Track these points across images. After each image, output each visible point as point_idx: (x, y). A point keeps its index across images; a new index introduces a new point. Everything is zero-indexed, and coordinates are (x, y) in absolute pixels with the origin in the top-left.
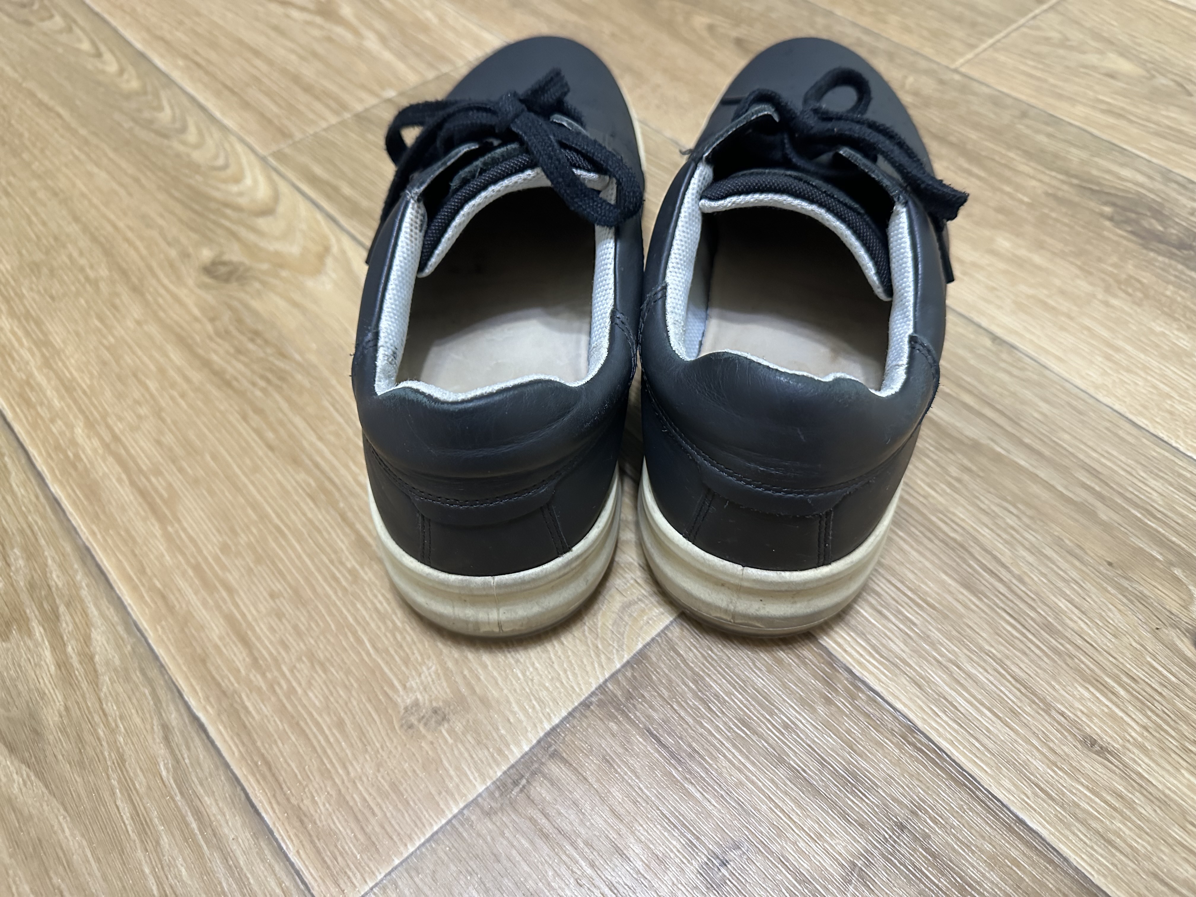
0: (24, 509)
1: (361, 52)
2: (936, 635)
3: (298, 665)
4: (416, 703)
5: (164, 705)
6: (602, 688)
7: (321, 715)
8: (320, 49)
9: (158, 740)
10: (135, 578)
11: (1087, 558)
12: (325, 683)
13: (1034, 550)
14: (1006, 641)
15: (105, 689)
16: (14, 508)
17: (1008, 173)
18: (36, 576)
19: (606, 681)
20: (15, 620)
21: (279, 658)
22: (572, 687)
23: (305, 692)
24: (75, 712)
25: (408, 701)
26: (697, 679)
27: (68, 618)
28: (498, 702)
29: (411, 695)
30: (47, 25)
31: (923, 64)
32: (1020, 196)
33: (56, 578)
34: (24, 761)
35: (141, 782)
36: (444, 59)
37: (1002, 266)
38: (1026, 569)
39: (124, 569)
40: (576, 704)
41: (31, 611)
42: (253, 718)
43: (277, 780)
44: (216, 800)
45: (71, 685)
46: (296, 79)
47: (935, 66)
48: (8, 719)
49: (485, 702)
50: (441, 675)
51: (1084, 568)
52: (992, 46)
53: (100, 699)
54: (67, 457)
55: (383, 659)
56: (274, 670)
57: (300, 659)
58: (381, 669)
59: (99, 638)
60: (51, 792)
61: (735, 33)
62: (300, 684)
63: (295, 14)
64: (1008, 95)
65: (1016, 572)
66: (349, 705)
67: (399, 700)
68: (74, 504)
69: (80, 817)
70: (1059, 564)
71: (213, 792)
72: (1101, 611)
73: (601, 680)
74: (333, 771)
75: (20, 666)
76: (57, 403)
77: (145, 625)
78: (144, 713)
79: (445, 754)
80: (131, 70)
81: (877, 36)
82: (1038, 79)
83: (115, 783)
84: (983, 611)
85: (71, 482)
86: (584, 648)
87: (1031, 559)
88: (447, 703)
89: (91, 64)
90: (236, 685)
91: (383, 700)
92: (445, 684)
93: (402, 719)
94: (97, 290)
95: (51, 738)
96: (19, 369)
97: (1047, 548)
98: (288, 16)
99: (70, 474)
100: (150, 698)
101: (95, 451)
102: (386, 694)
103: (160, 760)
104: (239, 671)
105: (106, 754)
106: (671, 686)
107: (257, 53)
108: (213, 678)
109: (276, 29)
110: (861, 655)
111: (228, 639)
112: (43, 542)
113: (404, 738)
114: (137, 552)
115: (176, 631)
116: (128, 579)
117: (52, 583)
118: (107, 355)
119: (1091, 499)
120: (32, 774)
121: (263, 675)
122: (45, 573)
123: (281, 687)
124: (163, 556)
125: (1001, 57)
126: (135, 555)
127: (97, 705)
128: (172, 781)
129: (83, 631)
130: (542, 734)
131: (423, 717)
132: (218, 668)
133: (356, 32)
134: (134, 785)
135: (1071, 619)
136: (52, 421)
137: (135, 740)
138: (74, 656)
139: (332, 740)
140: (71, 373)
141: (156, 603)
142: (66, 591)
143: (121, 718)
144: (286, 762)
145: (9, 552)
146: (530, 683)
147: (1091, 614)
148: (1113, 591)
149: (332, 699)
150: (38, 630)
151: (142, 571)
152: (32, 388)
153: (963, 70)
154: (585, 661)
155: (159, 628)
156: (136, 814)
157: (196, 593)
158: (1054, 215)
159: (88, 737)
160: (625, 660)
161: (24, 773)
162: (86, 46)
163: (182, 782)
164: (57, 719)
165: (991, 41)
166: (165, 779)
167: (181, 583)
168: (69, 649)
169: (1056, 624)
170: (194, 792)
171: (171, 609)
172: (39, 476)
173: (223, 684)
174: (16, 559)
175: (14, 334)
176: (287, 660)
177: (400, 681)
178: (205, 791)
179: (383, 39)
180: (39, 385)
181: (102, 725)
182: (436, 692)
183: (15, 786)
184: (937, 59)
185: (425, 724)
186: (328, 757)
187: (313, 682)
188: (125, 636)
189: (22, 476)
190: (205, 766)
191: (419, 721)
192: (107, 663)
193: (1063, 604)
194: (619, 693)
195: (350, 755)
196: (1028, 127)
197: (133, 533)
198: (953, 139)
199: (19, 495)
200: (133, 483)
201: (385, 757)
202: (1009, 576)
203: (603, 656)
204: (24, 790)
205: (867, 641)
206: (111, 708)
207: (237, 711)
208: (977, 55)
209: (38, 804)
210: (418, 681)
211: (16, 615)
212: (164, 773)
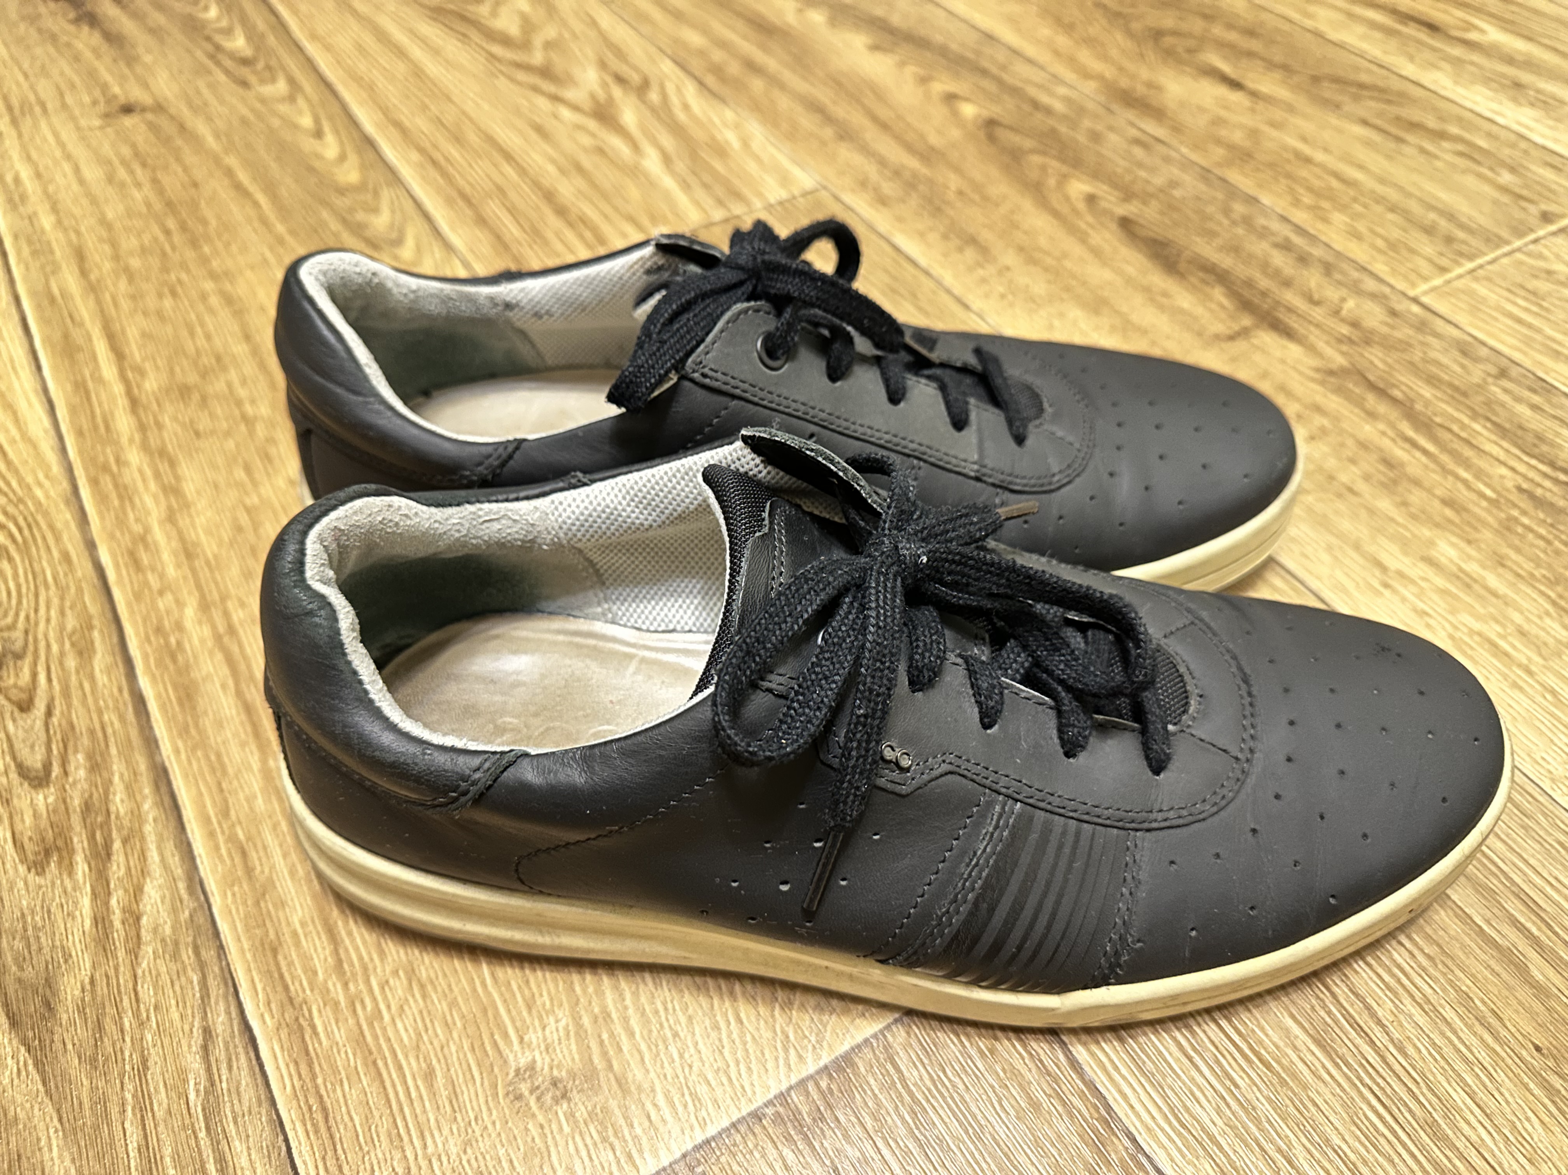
0: (101, 703)
1: (634, 172)
2: (1265, 1108)
3: (391, 982)
4: (531, 1067)
5: (213, 1000)
6: (782, 1097)
7: (406, 1057)
8: (586, 162)
9: (194, 1049)
10: (214, 820)
11: (1503, 1033)
12: (421, 1012)
13: (1425, 1005)
14: (1367, 1137)
15: (144, 965)
16: (90, 700)
17: (1468, 452)
18: (95, 796)
19: (791, 1088)
20: (58, 849)
21: (370, 966)
22: (743, 1087)
23: (393, 1020)
24: (102, 988)
25: (523, 1062)
26: (916, 1109)
27: (122, 859)
28: (639, 1088)
29: (527, 1053)
30: (267, 90)
31: (1370, 285)
32: (1482, 487)
33: (119, 802)
34: (25, 1042)
35: (161, 1100)
36: (738, 196)
37: (1440, 582)
38: (1412, 1032)
39: (204, 806)
40: (744, 1113)
41: (80, 841)
42: (320, 1044)
43: (332, 1137)
44: (249, 1148)
45: (105, 950)
46: (549, 196)
47: (1387, 290)
48: (20, 981)
49: (621, 1083)
50: (572, 1033)
51: (1498, 1049)
52: (1472, 271)
53: (135, 976)
54: (167, 644)
55: (501, 994)
56: (360, 981)
57: (396, 973)
58: (496, 1008)
59: (153, 893)
60: (48, 1092)
61: (1122, 210)
62: (389, 1007)
63: (566, 113)
64: (1484, 344)
65: (1396, 1035)
66: (446, 1049)
67: (511, 1057)
68: (163, 708)
69: (75, 1134)
70: (1461, 1034)
71: (248, 1136)
72: (1515, 1119)
73: (784, 1087)
74: (406, 1139)
75: (49, 912)
76: (171, 571)
77: (212, 885)
78: (185, 1007)
79: (556, 1145)
80: (353, 159)
81: (1313, 239)
82: (1530, 326)
83: (129, 1096)
84: (1339, 1085)
85: (166, 678)
86: (769, 1035)
87: (1421, 1019)
88: (572, 1075)
89: (308, 144)
90: (308, 992)
91: (490, 1053)
92: (574, 1047)
93: (510, 1085)
94: (251, 432)
95: (65, 1017)
96: (137, 520)
97: (1448, 1007)
98: (556, 116)
99: (166, 668)
100: (197, 988)
101: (202, 641)
102: (495, 1044)
103: (191, 1077)
104: (315, 973)
105: (127, 1054)
106: (878, 1111)
107: (508, 157)
108: (281, 976)
109: (539, 130)
110: (1153, 1118)
111: (311, 927)
112: (113, 751)
113: (507, 1111)
114: (224, 785)
115: (249, 903)
116: (206, 820)
117: (113, 809)
118: (244, 519)
119: (1523, 945)
120: (30, 1062)
121: (346, 985)
122: (106, 793)
123: (364, 1007)
124: (255, 797)
125: (1482, 290)
126: (221, 790)
127: (131, 986)
128: (199, 1109)
129: (135, 880)
130: (689, 1146)
131: (538, 1088)
132: (290, 964)
133: (635, 147)
134: (151, 1104)
135: (1468, 1123)
136: (161, 593)
137: (166, 1041)
138: (117, 911)
139: (414, 1095)
140: (197, 535)
141: (233, 860)
142: (126, 823)
143: (156, 1008)
144: (349, 1113)
145: (71, 757)
146: (687, 1070)
147: (1498, 1121)
148: (1537, 1091)
149: (425, 1038)
150: (81, 867)
151: (225, 813)
152: (146, 547)
153: (1425, 300)
154: (767, 1052)
155: (229, 894)
156: (144, 1146)
157: (285, 856)
158: (1525, 520)
159: (109, 1026)
160: (822, 1064)
161: (22, 1059)
162: (306, 121)
163: (211, 1114)
164: (77, 993)
165: (1470, 265)
166: (191, 1104)
167: (269, 838)
168: (113, 902)
169: (1444, 1126)
170: (224, 1131)
171: (249, 871)
172: (129, 663)
173: (292, 988)
174: (76, 768)
175: (141, 471)
176: (379, 970)
177: (517, 1030)
178: (238, 1132)
179: (667, 160)
180: (155, 543)
181: (130, 1013)
182: (560, 1056)
183: (7, 1073)
184: (1392, 281)
185: (538, 1099)
186: (404, 1118)
187: (406, 1008)
188: (185, 896)
189: (109, 659)
190: (245, 1097)
191: (531, 1092)
192: (155, 930)
193: (1459, 1097)
194: (804, 1109)
195: (432, 1121)
196: (1506, 391)
197: (226, 760)
198: (1397, 393)
199: (100, 684)
200: (239, 694)
201: (478, 1133)
202: (1385, 1040)
203: (792, 1051)
204: (16, 1082)
205: (1165, 1097)
206: (146, 992)
207: (301, 1028)
208: (1449, 282)
209: (28, 1105)
210: (540, 1034)
211: (60, 843)
212: (192, 1096)
